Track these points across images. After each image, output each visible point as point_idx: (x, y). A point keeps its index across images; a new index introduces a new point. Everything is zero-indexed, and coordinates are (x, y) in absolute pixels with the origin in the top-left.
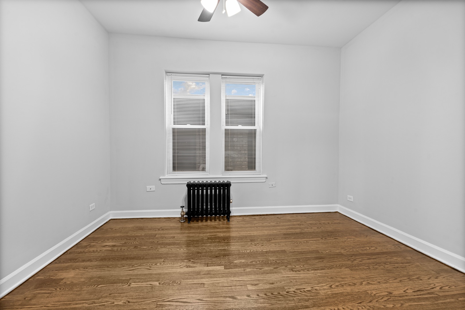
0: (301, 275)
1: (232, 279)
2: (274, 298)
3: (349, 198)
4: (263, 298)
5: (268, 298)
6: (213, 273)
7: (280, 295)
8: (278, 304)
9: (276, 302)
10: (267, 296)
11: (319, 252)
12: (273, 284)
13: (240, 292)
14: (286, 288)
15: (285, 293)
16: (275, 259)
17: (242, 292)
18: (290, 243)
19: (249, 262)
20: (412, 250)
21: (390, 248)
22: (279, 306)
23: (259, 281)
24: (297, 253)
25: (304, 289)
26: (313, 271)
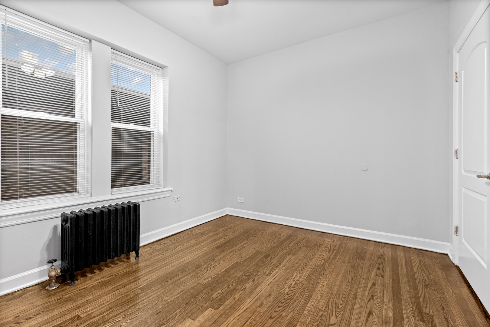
0: (276, 276)
1: (238, 314)
2: (287, 305)
3: (239, 200)
4: (282, 311)
5: (284, 309)
6: (212, 322)
7: (286, 299)
8: (296, 307)
9: (292, 307)
10: (282, 308)
11: (260, 252)
12: (270, 295)
13: (261, 320)
14: (282, 291)
15: (287, 296)
16: (243, 274)
17: (262, 319)
18: (232, 254)
19: (226, 288)
20: (297, 228)
21: (288, 232)
22: (298, 309)
23: (259, 300)
24: (249, 260)
25: (291, 284)
26: (278, 268)
